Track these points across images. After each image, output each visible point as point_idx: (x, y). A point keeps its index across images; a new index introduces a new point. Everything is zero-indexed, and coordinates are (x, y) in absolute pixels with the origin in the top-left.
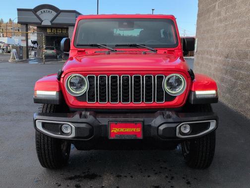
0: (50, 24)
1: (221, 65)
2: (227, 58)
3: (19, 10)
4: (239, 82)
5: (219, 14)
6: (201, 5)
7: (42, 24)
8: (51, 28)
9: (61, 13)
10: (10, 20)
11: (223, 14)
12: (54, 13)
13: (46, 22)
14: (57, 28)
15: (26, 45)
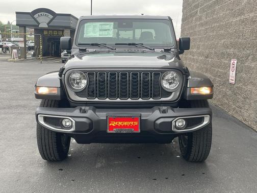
0: (47, 27)
1: (202, 65)
2: (207, 57)
3: (17, 13)
4: (218, 79)
5: (200, 18)
6: (185, 11)
7: (40, 26)
8: (47, 30)
9: (57, 16)
10: (9, 22)
11: (204, 18)
12: (51, 17)
13: (43, 25)
14: (53, 30)
15: (23, 46)
